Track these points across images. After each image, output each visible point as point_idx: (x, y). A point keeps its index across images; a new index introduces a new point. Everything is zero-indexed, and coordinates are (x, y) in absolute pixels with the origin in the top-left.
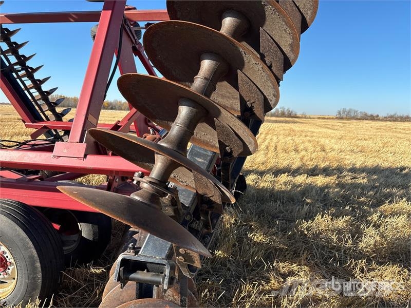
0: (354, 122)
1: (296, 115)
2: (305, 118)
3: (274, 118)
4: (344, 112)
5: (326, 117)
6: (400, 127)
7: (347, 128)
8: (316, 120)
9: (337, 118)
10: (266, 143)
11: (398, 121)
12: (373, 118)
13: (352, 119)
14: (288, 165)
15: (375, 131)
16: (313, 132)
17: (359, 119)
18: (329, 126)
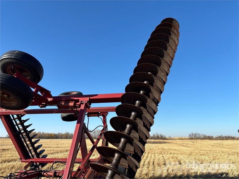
0: (199, 141)
1: (165, 137)
2: (171, 139)
3: (153, 140)
4: (193, 135)
5: (183, 138)
6: (225, 144)
7: (196, 146)
8: (177, 140)
9: (189, 139)
10: (148, 159)
11: (224, 140)
12: (210, 138)
13: (198, 139)
14: (160, 175)
15: (211, 147)
16: (175, 150)
17: (202, 139)
18: (185, 145)
